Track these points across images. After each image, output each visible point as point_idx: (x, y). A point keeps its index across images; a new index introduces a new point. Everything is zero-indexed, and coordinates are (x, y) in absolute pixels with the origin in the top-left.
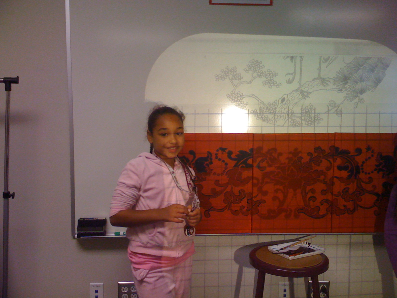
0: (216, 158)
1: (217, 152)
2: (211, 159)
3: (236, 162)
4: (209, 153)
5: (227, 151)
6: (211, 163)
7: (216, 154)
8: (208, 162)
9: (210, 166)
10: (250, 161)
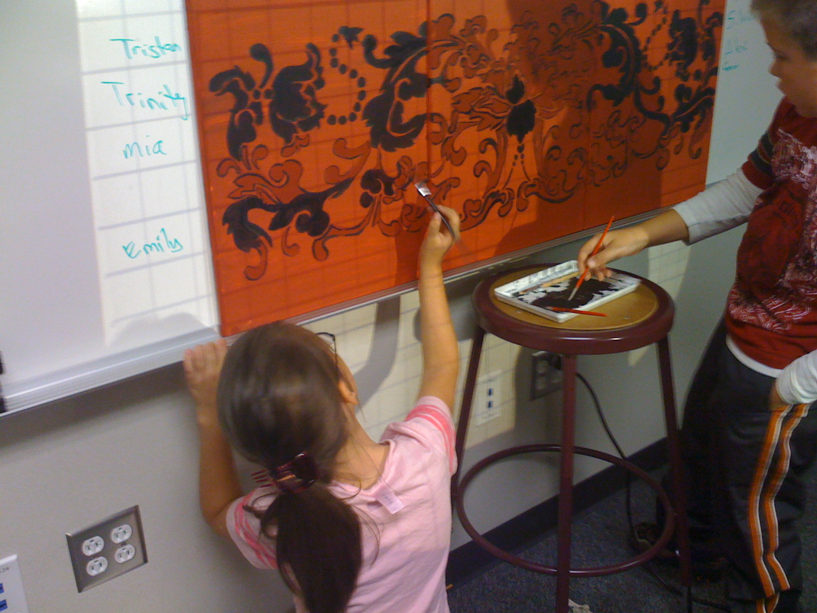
0: (334, 63)
1: (335, 45)
2: (320, 70)
3: (387, 70)
4: (313, 49)
5: (361, 36)
6: (320, 83)
7: (333, 51)
8: (309, 82)
9: (319, 93)
10: (421, 66)
